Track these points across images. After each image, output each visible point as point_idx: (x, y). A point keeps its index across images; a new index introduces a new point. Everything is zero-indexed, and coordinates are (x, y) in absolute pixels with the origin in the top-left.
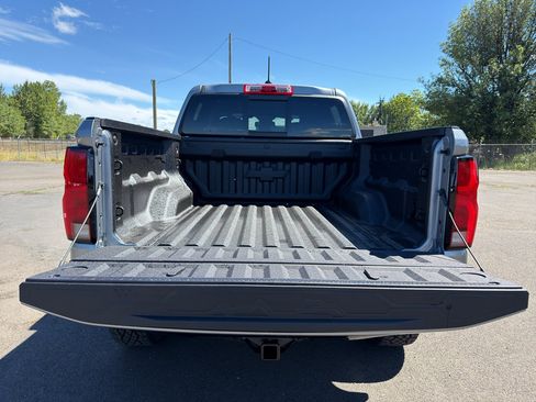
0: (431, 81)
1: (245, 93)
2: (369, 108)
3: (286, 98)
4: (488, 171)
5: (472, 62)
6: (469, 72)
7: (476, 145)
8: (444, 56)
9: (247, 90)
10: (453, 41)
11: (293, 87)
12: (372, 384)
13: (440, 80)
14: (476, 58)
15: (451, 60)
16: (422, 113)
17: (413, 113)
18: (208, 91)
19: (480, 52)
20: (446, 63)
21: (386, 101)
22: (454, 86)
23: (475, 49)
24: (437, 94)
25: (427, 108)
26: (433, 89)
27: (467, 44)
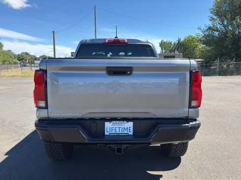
0: (205, 29)
1: (106, 42)
2: (173, 43)
3: (124, 45)
4: (237, 77)
5: (226, 18)
6: (225, 24)
7: (231, 63)
8: (212, 15)
9: (107, 41)
10: (216, 7)
11: (128, 40)
12: (165, 172)
13: (210, 28)
14: (229, 16)
15: (215, 17)
16: (201, 46)
17: (197, 46)
18: (88, 42)
19: (231, 13)
20: (212, 19)
21: (182, 40)
22: (217, 31)
23: (228, 11)
24: (208, 36)
25: (203, 44)
26: (207, 33)
27: (224, 8)
